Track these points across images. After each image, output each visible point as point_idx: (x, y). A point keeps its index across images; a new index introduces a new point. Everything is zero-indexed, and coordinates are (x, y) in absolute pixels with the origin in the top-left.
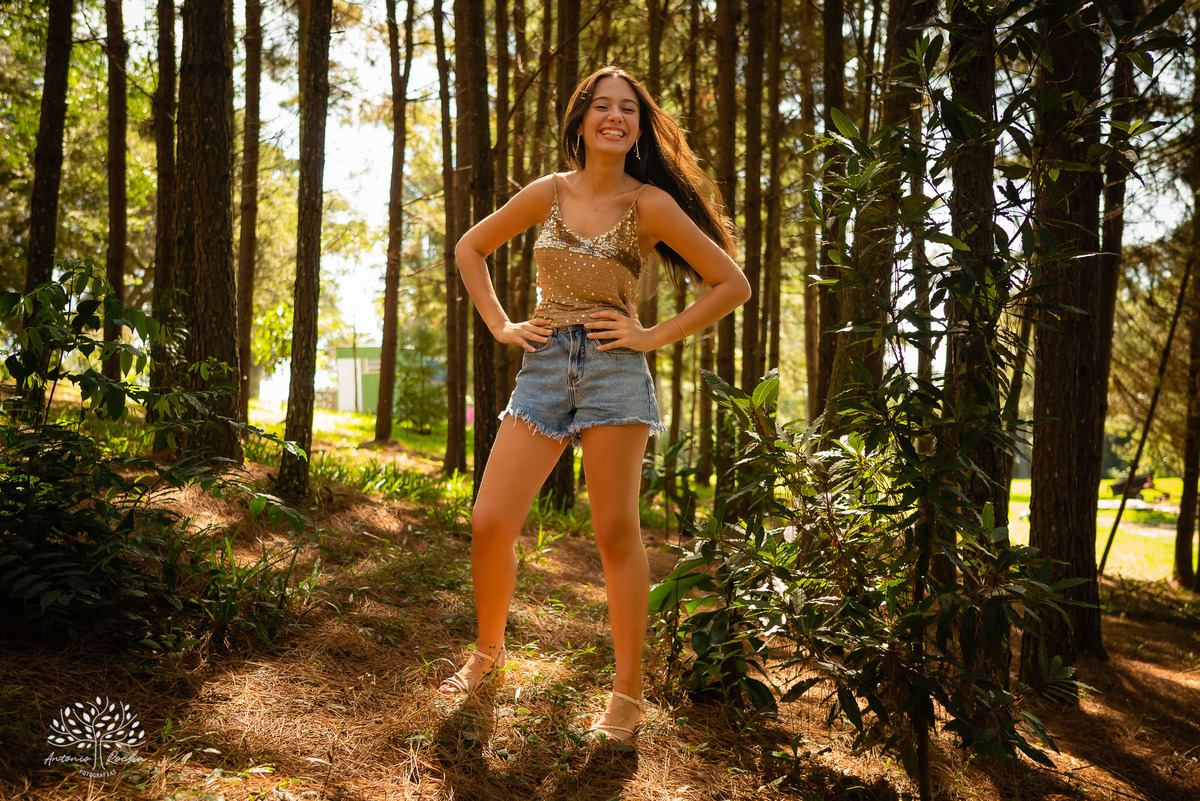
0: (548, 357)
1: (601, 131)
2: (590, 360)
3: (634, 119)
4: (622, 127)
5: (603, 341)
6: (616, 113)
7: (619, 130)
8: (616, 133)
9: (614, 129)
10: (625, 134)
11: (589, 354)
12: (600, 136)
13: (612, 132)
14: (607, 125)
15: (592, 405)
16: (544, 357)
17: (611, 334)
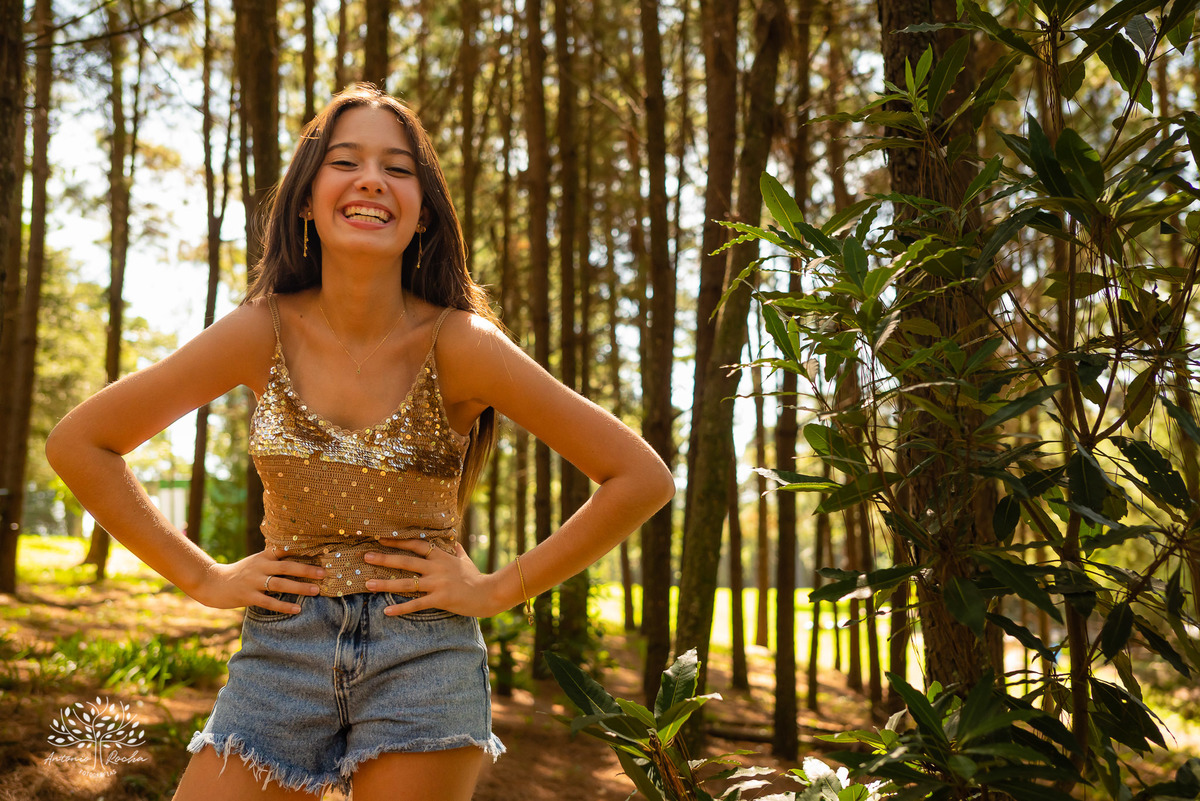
0: (292, 634)
1: (343, 210)
2: (378, 638)
3: (409, 190)
4: (385, 201)
5: (399, 597)
6: (371, 174)
7: (377, 207)
8: (372, 212)
9: (369, 205)
10: (391, 217)
11: (376, 627)
12: (340, 219)
13: (364, 211)
14: (354, 197)
15: (381, 715)
16: (285, 632)
17: (415, 583)
